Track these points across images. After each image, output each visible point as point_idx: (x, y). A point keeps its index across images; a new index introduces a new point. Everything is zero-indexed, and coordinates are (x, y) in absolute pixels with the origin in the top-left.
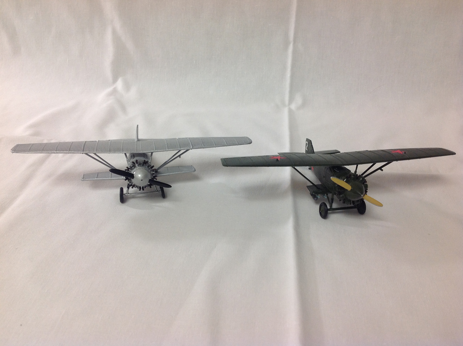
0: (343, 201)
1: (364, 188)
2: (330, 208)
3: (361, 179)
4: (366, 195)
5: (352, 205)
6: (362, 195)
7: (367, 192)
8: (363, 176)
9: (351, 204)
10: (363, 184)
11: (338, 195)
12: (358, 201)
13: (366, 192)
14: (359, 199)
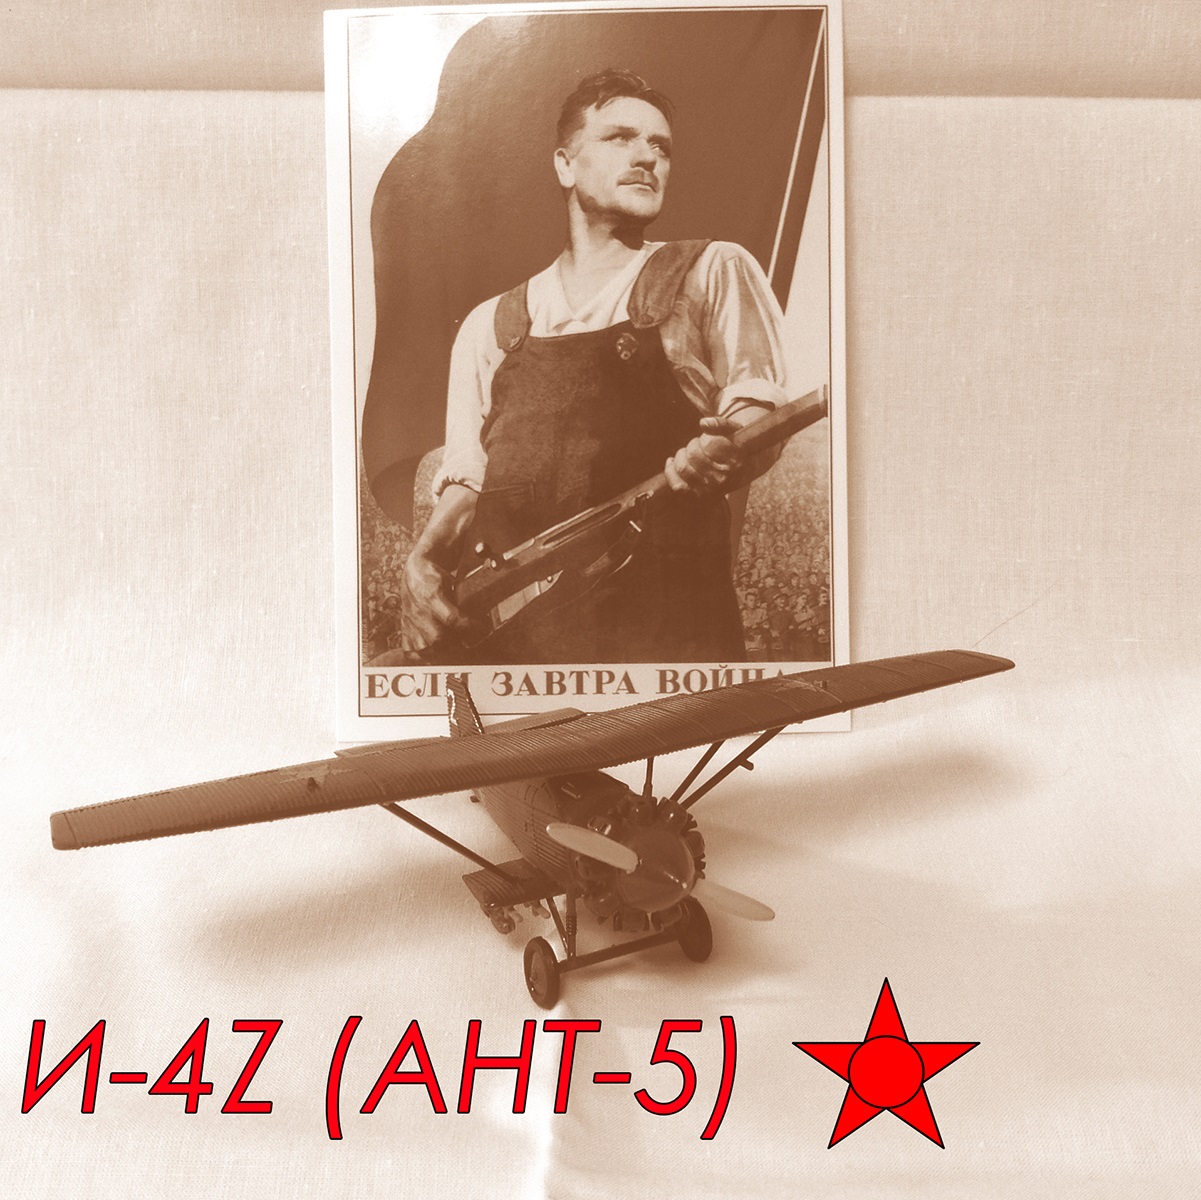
0: (615, 919)
1: (689, 853)
2: (569, 955)
3: (672, 815)
4: (700, 880)
5: (652, 931)
6: (685, 886)
7: (703, 865)
8: (681, 801)
9: (647, 928)
10: (685, 833)
11: (591, 897)
12: (674, 909)
13: (700, 866)
14: (677, 901)
